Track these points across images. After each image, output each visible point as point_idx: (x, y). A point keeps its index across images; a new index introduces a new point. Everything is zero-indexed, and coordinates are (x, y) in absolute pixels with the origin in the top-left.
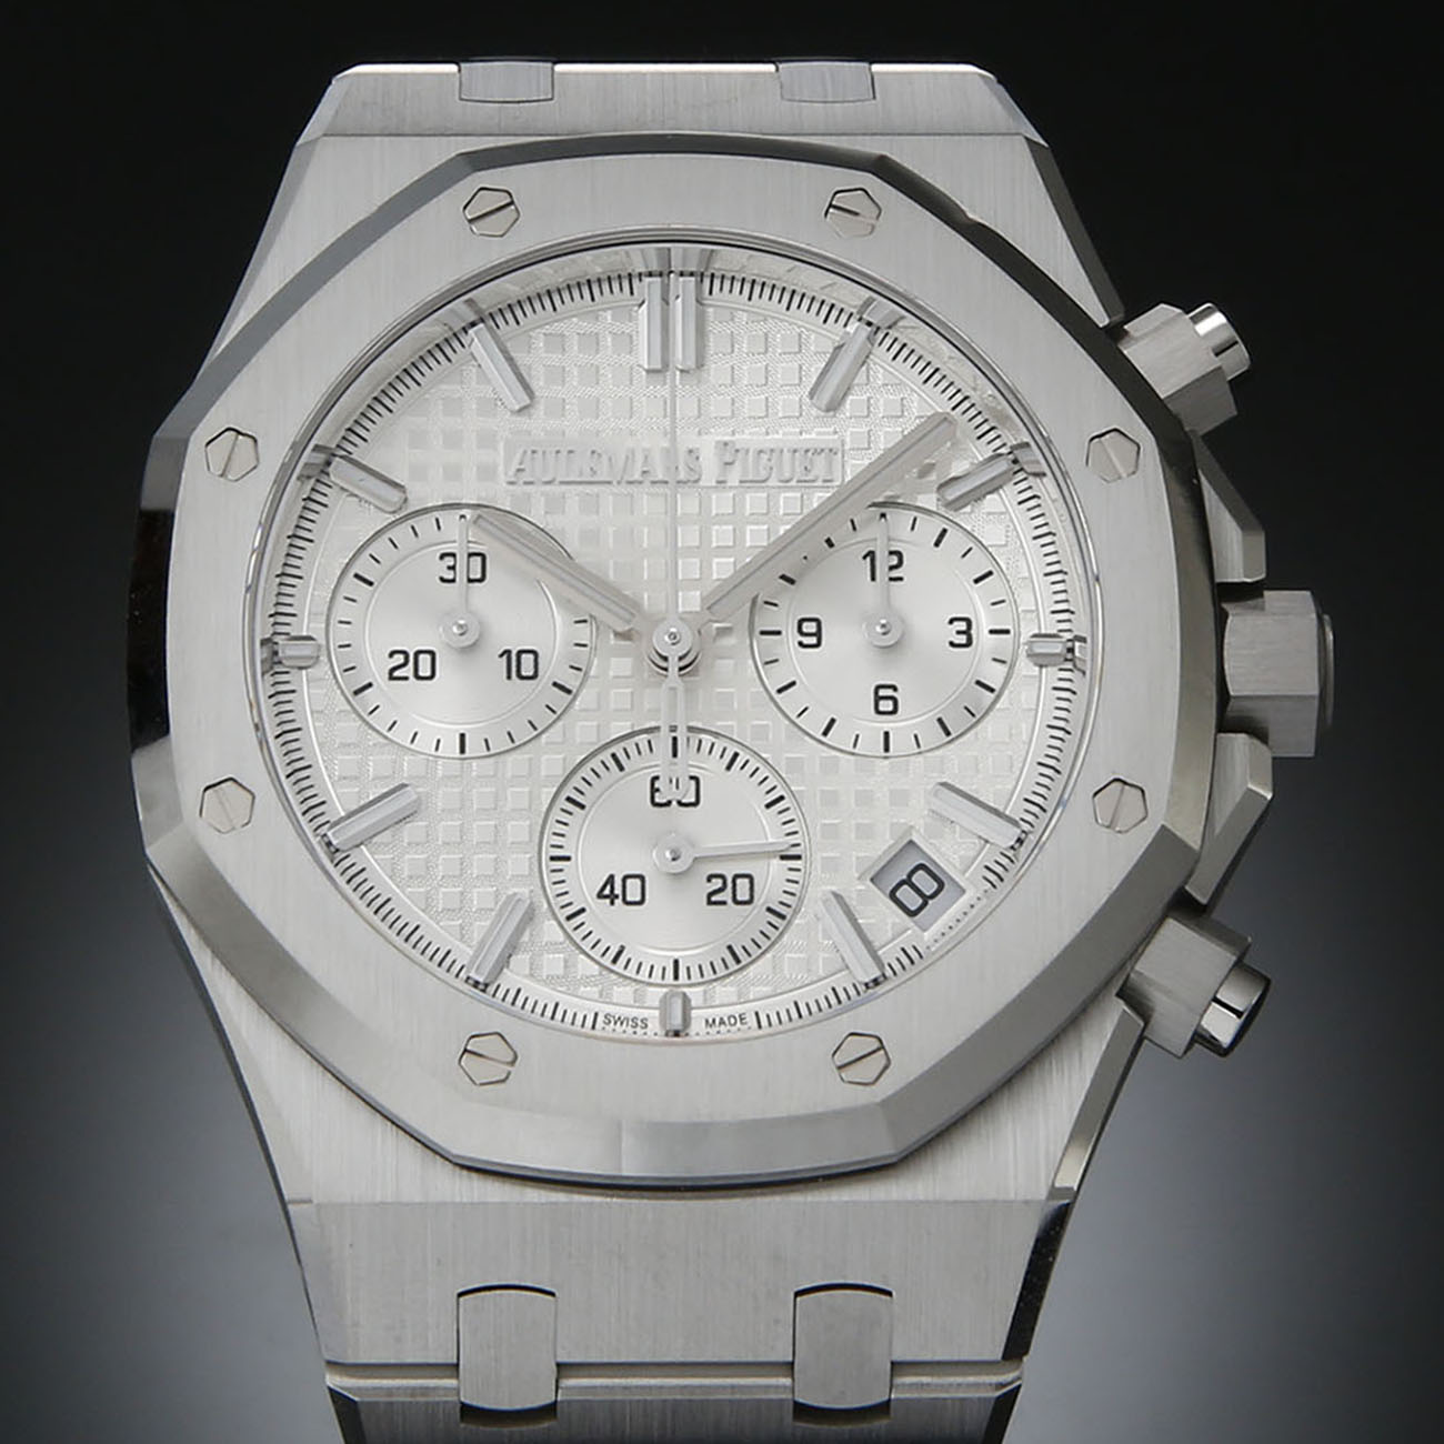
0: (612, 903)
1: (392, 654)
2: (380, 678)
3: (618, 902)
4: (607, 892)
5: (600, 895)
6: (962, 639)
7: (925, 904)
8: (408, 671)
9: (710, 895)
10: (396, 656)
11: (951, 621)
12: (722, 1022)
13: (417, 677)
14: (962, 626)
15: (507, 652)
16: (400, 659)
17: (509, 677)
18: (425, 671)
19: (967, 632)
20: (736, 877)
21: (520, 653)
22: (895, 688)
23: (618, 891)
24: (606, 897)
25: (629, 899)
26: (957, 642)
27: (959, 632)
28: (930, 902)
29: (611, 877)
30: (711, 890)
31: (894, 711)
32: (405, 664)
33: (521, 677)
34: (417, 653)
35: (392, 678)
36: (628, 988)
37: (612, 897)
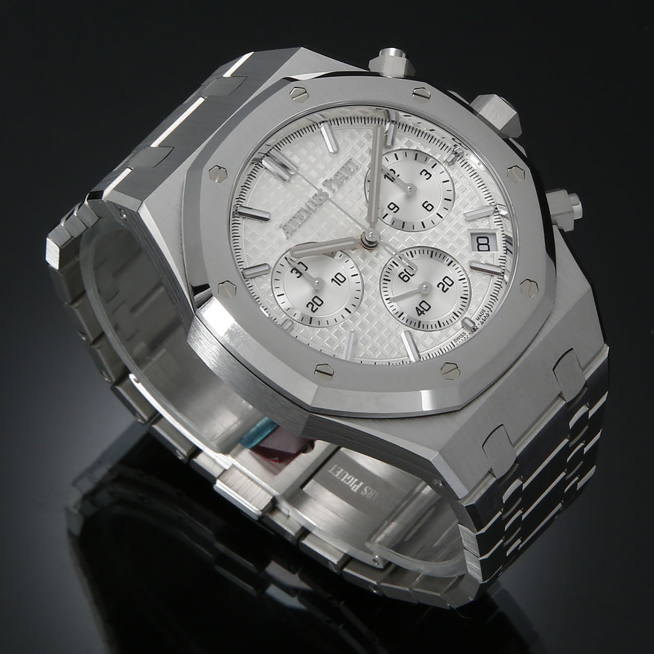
0: (424, 314)
1: (307, 306)
2: (311, 314)
3: (425, 312)
4: (420, 312)
5: (419, 315)
6: (428, 176)
7: (489, 246)
8: (315, 307)
9: (443, 290)
10: (309, 305)
11: (421, 174)
12: (480, 316)
13: (319, 306)
14: (424, 173)
15: (333, 279)
16: (310, 306)
17: (340, 285)
18: (319, 303)
19: (427, 173)
20: (443, 280)
21: (335, 277)
22: (426, 202)
23: (422, 310)
24: (421, 314)
25: (426, 309)
26: (428, 177)
27: (425, 175)
28: (489, 244)
29: (417, 308)
30: (441, 289)
31: (433, 207)
32: (313, 306)
33: (342, 282)
34: (313, 300)
35: (314, 312)
36: (451, 330)
37: (422, 312)
